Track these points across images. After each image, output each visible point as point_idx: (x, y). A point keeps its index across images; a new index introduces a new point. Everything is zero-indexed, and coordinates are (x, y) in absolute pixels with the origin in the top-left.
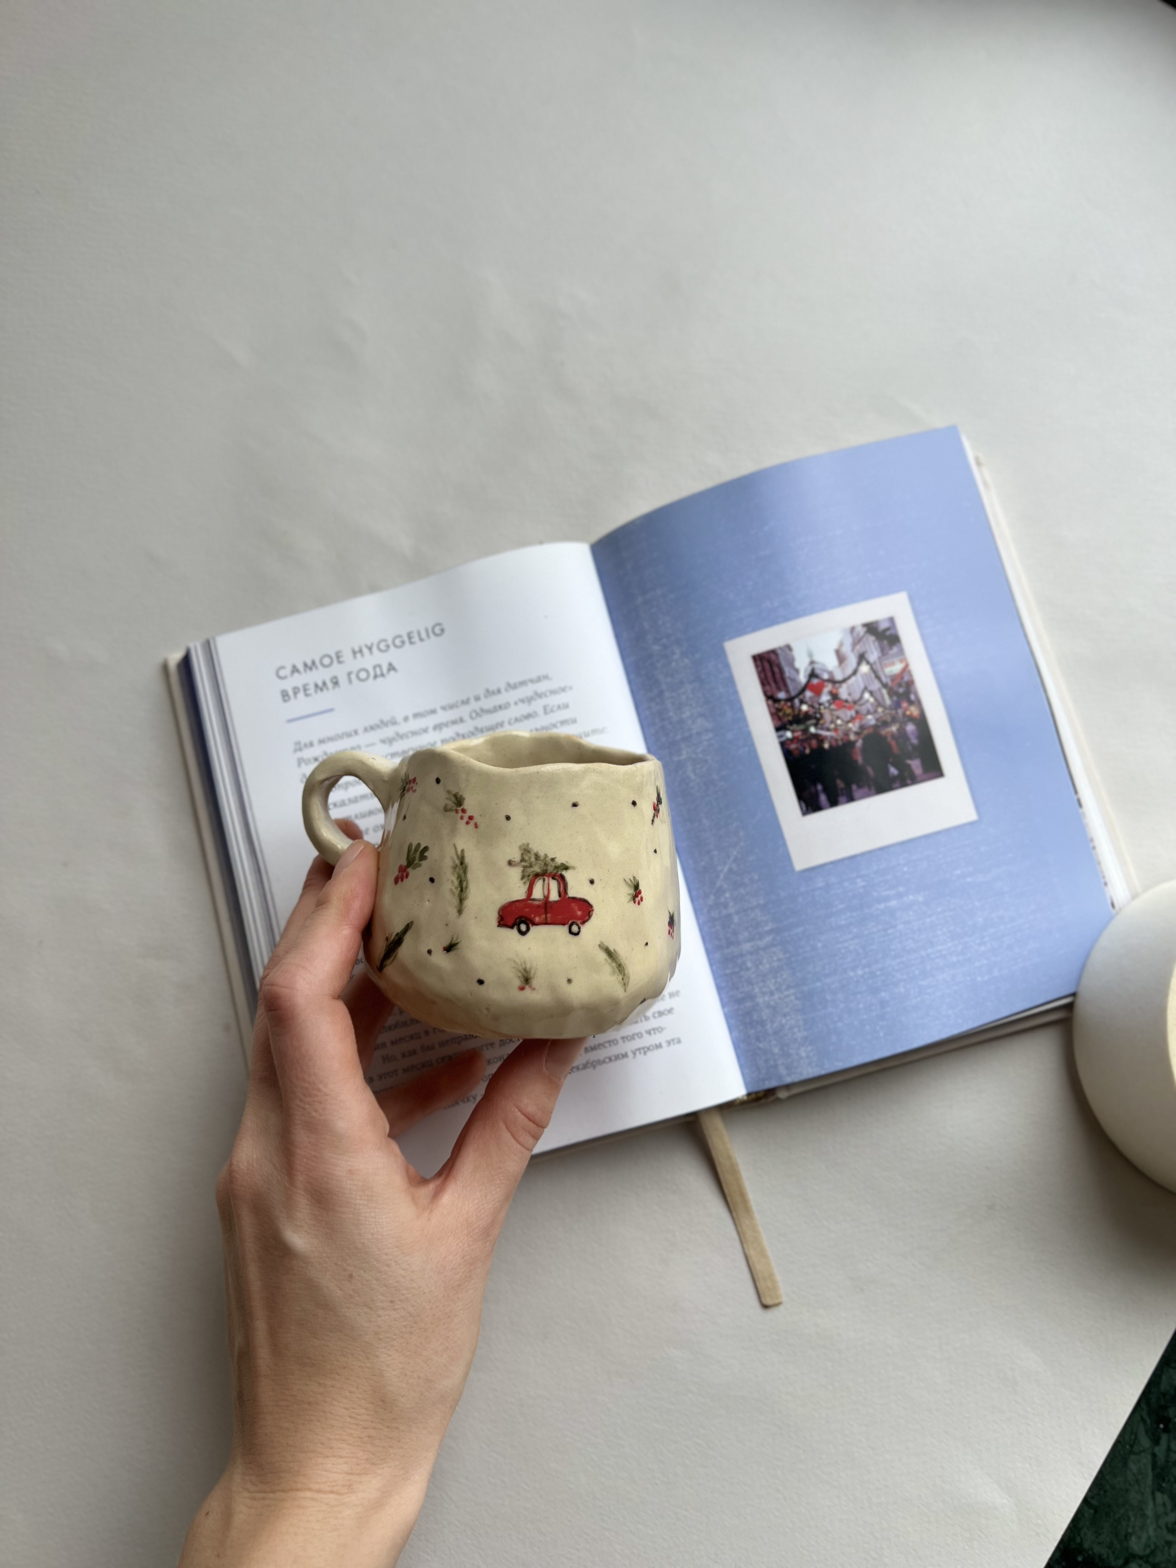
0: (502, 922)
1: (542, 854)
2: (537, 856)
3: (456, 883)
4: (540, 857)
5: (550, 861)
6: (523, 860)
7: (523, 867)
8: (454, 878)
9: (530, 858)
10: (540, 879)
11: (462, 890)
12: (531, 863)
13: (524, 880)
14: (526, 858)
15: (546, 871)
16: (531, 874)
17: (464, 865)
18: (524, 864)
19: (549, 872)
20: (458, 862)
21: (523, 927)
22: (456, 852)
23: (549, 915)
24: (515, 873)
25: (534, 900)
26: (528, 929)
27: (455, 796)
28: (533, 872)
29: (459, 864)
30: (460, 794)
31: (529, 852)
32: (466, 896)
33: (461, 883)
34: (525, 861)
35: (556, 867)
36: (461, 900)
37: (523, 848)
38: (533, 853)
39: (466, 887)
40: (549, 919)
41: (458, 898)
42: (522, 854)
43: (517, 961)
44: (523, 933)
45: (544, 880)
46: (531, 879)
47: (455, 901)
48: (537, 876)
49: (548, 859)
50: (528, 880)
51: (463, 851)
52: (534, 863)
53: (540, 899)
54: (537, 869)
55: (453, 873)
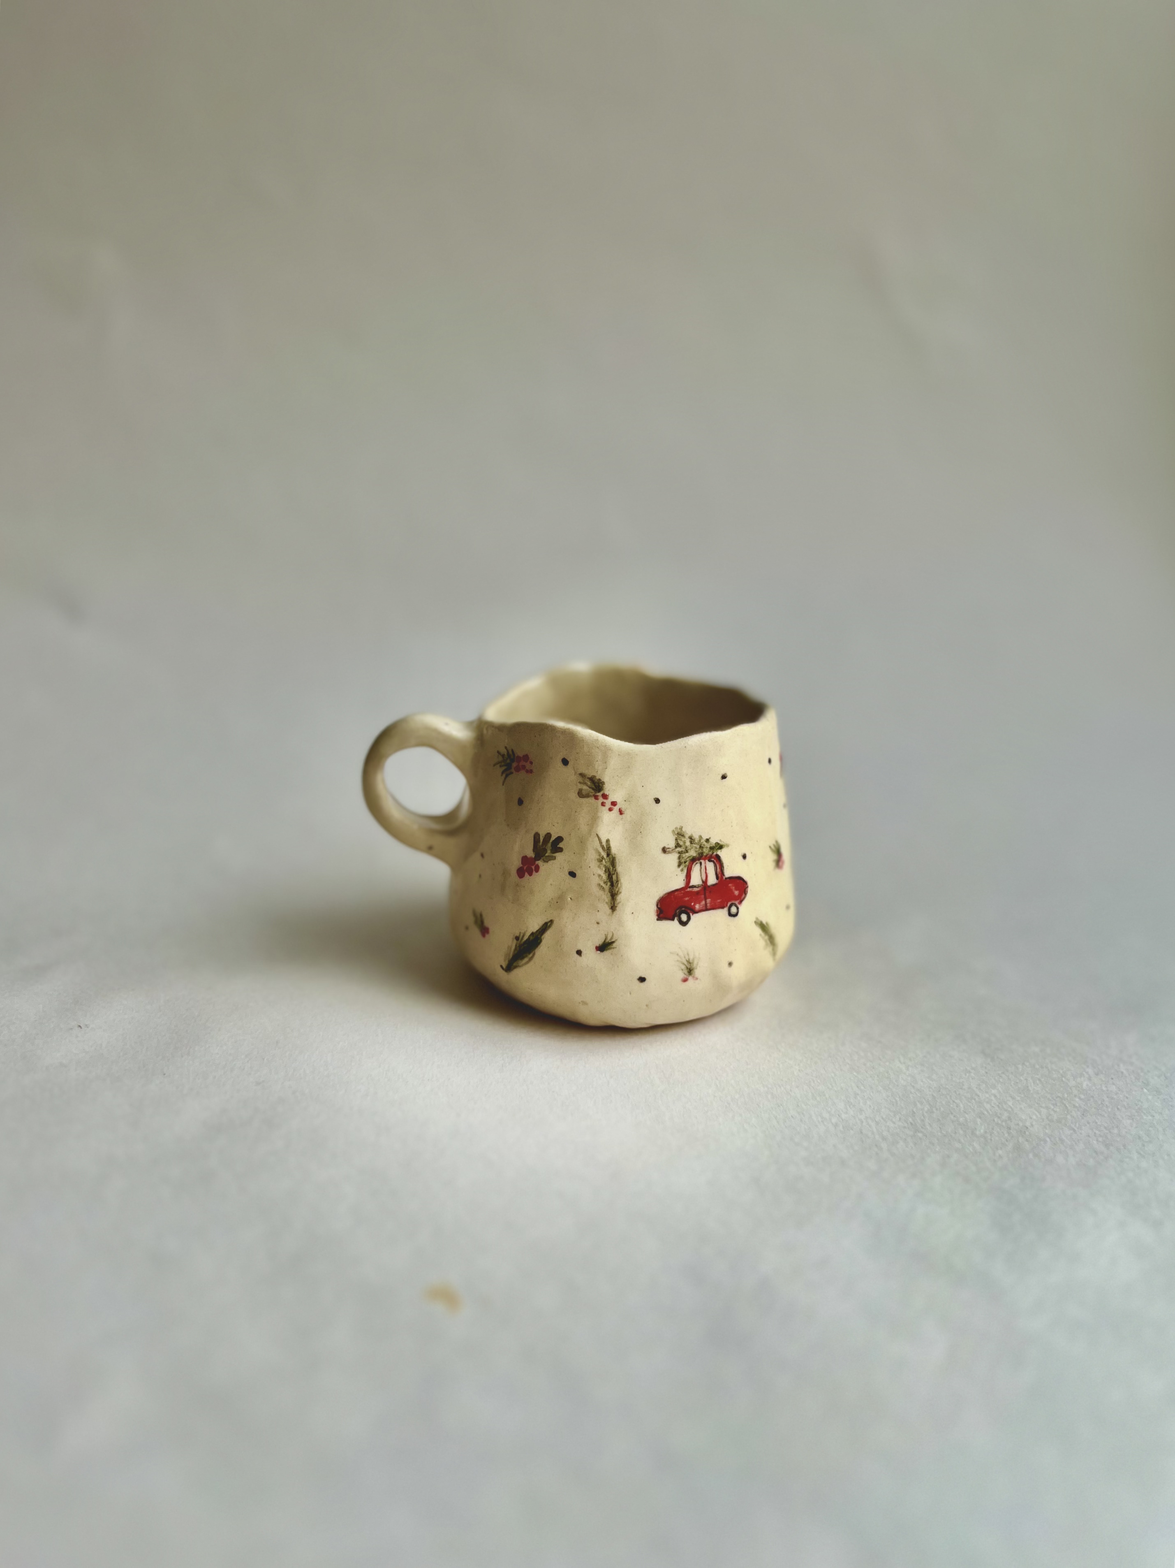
0: (661, 915)
1: (696, 837)
2: (692, 839)
3: (605, 877)
4: (694, 840)
5: (705, 843)
6: (678, 845)
7: (679, 853)
8: (601, 872)
9: (685, 842)
10: (697, 863)
11: (612, 885)
12: (686, 847)
13: (681, 867)
14: (681, 843)
15: (702, 853)
16: (688, 859)
17: (611, 856)
18: (679, 849)
19: (705, 854)
20: (604, 854)
21: (684, 917)
22: (601, 842)
23: (708, 901)
24: (672, 859)
25: (693, 887)
26: (689, 919)
27: (592, 779)
28: (690, 857)
29: (605, 856)
30: (597, 778)
31: (683, 836)
32: (618, 891)
33: (610, 877)
34: (680, 846)
35: (712, 848)
36: (613, 895)
37: (676, 833)
38: (687, 836)
39: (617, 881)
40: (708, 905)
41: (609, 894)
42: (676, 840)
43: (681, 954)
44: (684, 924)
45: (701, 864)
46: (687, 865)
47: (606, 897)
48: (693, 860)
49: (703, 841)
50: (685, 867)
51: (608, 841)
52: (689, 847)
53: (698, 885)
54: (693, 853)
55: (599, 867)
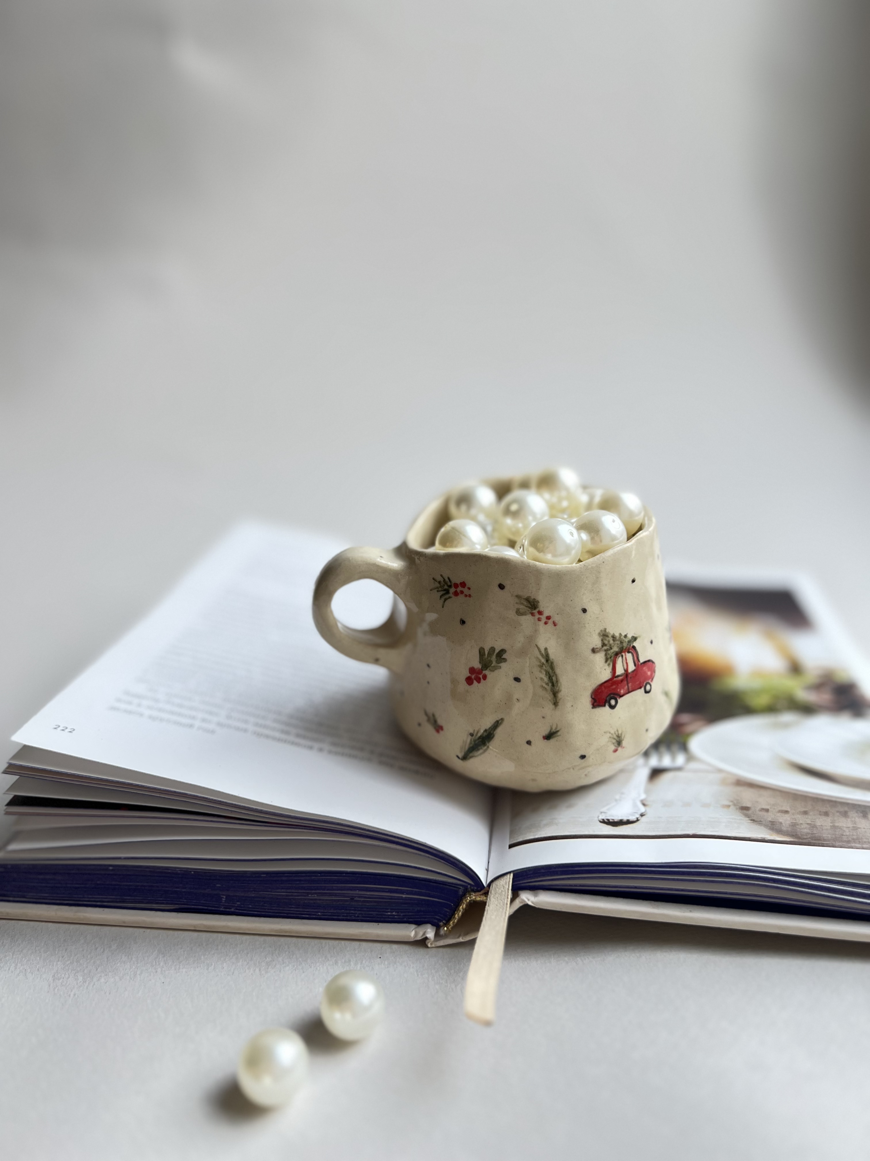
0: (595, 704)
1: (617, 635)
2: (614, 637)
3: (546, 679)
4: (616, 638)
5: (624, 638)
6: (604, 645)
7: (605, 651)
8: (543, 676)
9: (609, 641)
10: (619, 657)
11: (553, 685)
12: (610, 645)
13: (608, 662)
14: (606, 642)
15: (623, 647)
16: (612, 655)
17: (549, 661)
18: (605, 648)
19: (624, 648)
20: (543, 660)
21: (613, 702)
22: (540, 651)
23: (630, 685)
24: (600, 657)
25: (618, 676)
26: (617, 702)
27: (528, 600)
28: (614, 652)
29: (545, 662)
30: (532, 598)
31: (607, 636)
32: (558, 690)
33: (550, 678)
34: (606, 645)
35: (629, 642)
36: (555, 694)
37: (602, 634)
38: (610, 636)
39: (557, 681)
40: (630, 688)
41: (551, 693)
42: (602, 640)
43: (612, 732)
44: (612, 707)
45: (622, 656)
46: (611, 659)
47: (549, 696)
48: (617, 654)
49: (622, 637)
50: (611, 661)
51: (546, 649)
52: (612, 645)
53: (622, 674)
54: (616, 649)
55: (540, 672)
